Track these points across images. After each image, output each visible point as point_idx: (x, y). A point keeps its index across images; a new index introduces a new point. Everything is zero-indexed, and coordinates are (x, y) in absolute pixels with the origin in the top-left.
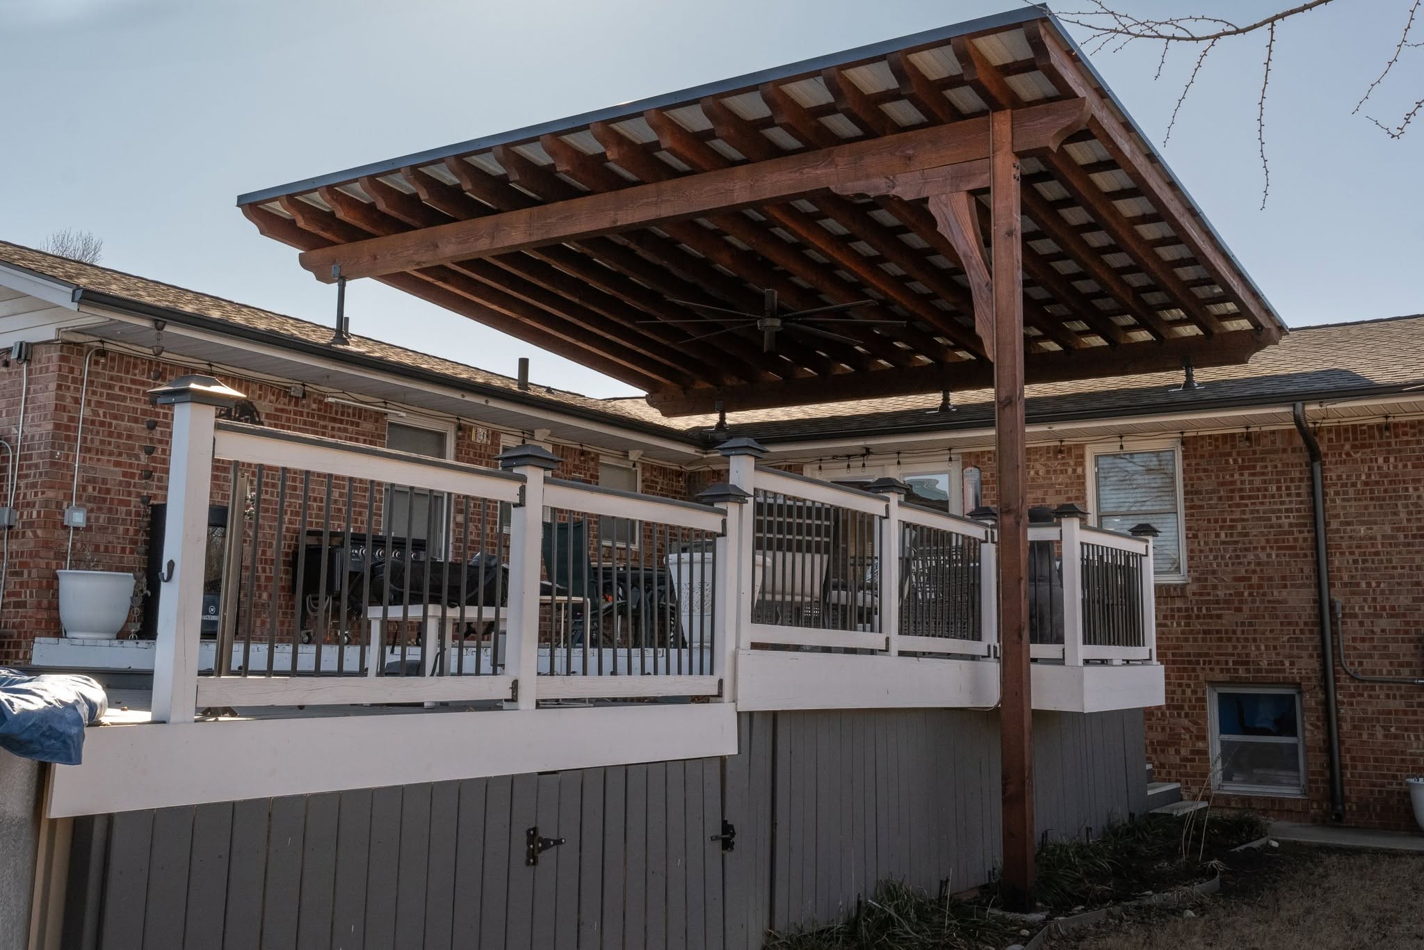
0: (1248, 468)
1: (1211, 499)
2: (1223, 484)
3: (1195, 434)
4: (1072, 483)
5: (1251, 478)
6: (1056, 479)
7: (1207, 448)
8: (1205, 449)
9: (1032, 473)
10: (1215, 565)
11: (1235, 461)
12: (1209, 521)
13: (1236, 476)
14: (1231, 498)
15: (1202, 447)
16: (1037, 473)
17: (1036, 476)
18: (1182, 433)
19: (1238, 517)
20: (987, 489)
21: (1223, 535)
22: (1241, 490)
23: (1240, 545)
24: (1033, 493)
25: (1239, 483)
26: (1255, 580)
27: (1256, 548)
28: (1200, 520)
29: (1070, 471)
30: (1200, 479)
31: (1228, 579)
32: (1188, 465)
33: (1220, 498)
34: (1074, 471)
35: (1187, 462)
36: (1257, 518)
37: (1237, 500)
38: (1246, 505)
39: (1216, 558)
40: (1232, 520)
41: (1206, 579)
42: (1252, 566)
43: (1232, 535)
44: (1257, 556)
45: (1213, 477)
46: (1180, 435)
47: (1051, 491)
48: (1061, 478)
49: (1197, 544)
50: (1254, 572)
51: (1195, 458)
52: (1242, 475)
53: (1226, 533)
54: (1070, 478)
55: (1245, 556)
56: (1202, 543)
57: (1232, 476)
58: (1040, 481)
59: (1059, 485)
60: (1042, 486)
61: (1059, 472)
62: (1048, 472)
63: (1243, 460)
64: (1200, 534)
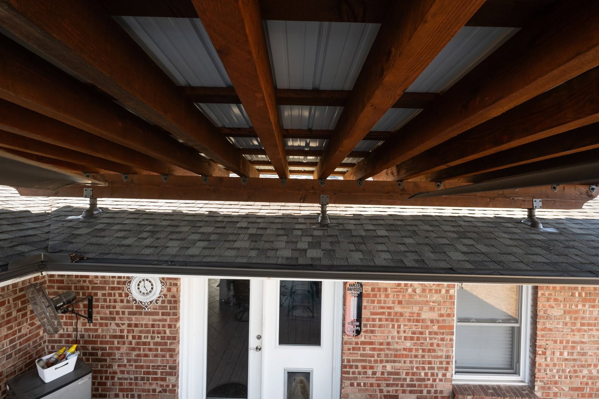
0: (590, 301)
1: (558, 324)
2: (569, 312)
4: (444, 302)
5: (591, 309)
6: (431, 297)
9: (410, 290)
10: (557, 377)
11: (580, 295)
12: (555, 342)
13: (580, 307)
14: (574, 324)
16: (414, 291)
17: (413, 293)
19: (578, 340)
20: (368, 302)
21: (566, 354)
22: (583, 318)
23: (578, 363)
24: (407, 308)
25: (581, 312)
26: (587, 391)
27: (590, 365)
28: (549, 340)
29: (443, 291)
31: (566, 389)
33: (566, 324)
34: (447, 291)
36: (593, 341)
37: (578, 326)
38: (585, 331)
39: (558, 371)
40: (574, 342)
41: (549, 388)
42: (585, 380)
43: (572, 354)
44: (590, 372)
45: (562, 306)
47: (426, 308)
48: (436, 297)
49: (544, 360)
50: (587, 384)
52: (584, 306)
53: (568, 352)
54: (443, 297)
55: (581, 371)
56: (549, 359)
57: (577, 306)
58: (417, 298)
59: (433, 302)
60: (417, 303)
61: (434, 291)
62: (424, 291)
63: (586, 294)
64: (548, 353)
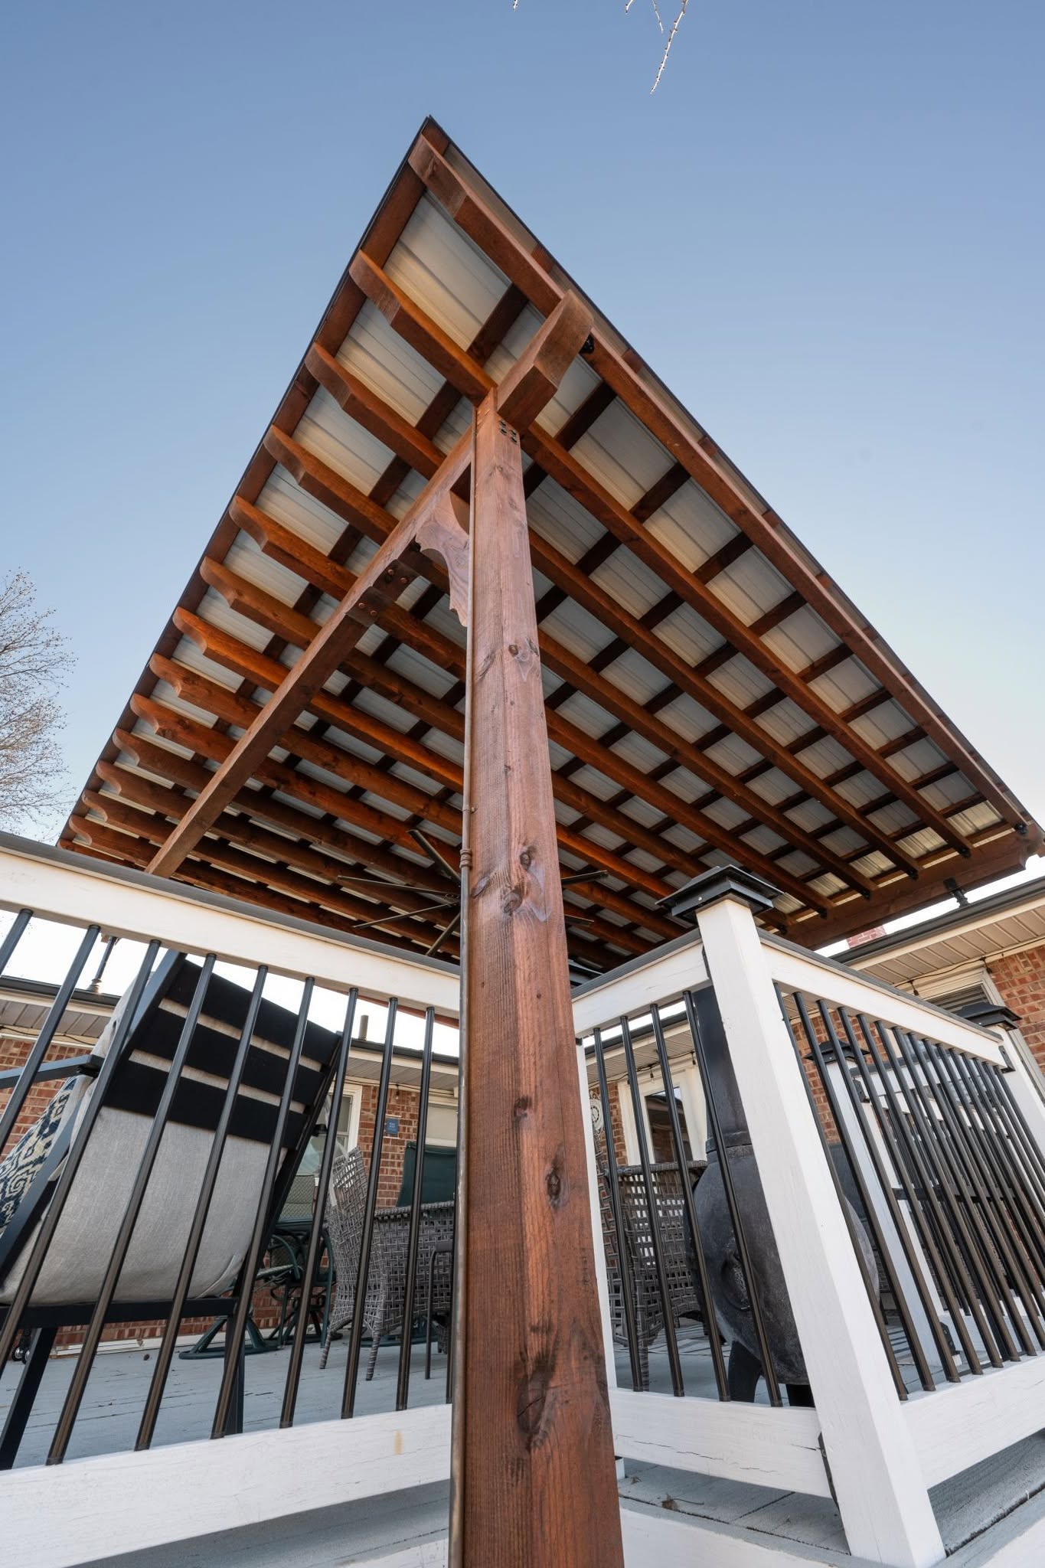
3: (999, 957)
7: (1025, 971)
8: (1022, 971)
15: (1017, 970)
18: (983, 959)
30: (1033, 1009)
32: (1009, 996)
35: (1005, 992)
46: (982, 963)
51: (1014, 984)
